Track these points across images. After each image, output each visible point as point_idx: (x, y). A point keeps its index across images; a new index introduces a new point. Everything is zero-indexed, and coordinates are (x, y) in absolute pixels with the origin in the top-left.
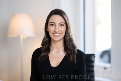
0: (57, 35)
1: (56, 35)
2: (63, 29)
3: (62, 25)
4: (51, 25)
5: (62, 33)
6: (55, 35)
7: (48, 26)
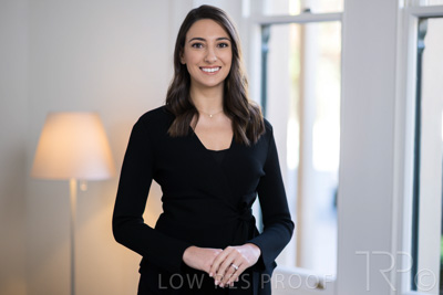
0: (213, 70)
1: (209, 70)
2: (226, 54)
3: (221, 45)
4: (193, 46)
5: (225, 64)
6: (206, 70)
7: (183, 52)
